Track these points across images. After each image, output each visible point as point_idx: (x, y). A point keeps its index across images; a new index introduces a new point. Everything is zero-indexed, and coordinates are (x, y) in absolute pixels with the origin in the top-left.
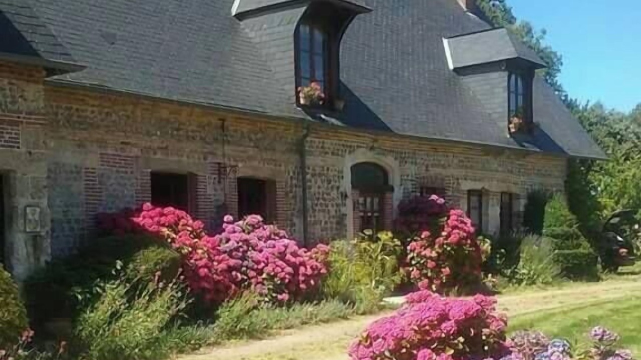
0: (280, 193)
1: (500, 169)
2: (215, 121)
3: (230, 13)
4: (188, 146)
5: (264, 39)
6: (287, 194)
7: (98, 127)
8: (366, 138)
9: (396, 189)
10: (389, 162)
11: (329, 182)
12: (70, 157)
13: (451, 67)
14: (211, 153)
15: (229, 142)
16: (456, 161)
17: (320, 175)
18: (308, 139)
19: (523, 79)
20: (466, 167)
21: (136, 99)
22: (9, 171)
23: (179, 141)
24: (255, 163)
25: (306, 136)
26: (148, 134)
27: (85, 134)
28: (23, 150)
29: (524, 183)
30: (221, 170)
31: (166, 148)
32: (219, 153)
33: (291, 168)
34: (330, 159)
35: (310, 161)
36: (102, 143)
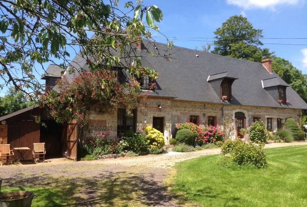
0: (217, 119)
1: (277, 112)
2: (203, 105)
3: (207, 81)
4: (197, 110)
5: (214, 86)
6: (219, 120)
7: (180, 107)
8: (239, 107)
9: (247, 118)
10: (245, 112)
11: (229, 117)
12: (174, 113)
13: (263, 87)
14: (202, 111)
15: (206, 109)
16: (263, 111)
17: (227, 115)
18: (224, 107)
19: (283, 90)
20: (266, 112)
21: (187, 101)
22: (164, 117)
23: (195, 109)
24: (212, 113)
25: (223, 107)
26: (189, 108)
27: (177, 109)
28: (167, 113)
29: (284, 116)
30: (204, 115)
31: (193, 111)
32: (204, 111)
33: (220, 114)
34: (229, 112)
35: (224, 112)
36: (180, 110)
